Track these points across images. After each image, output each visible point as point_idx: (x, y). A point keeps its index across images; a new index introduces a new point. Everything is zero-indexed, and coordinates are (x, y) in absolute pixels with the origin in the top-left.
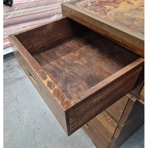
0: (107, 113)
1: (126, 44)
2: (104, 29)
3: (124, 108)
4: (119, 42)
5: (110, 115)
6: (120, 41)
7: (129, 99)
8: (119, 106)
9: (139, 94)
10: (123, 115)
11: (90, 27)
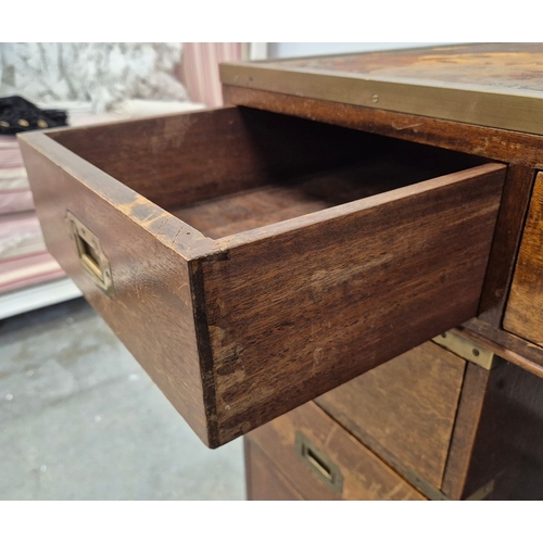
0: (393, 469)
1: (433, 132)
2: (358, 102)
3: (453, 414)
4: (411, 131)
5: (402, 476)
6: (415, 126)
7: (467, 362)
8: (433, 415)
9: (501, 326)
10: (452, 453)
11: (313, 114)
